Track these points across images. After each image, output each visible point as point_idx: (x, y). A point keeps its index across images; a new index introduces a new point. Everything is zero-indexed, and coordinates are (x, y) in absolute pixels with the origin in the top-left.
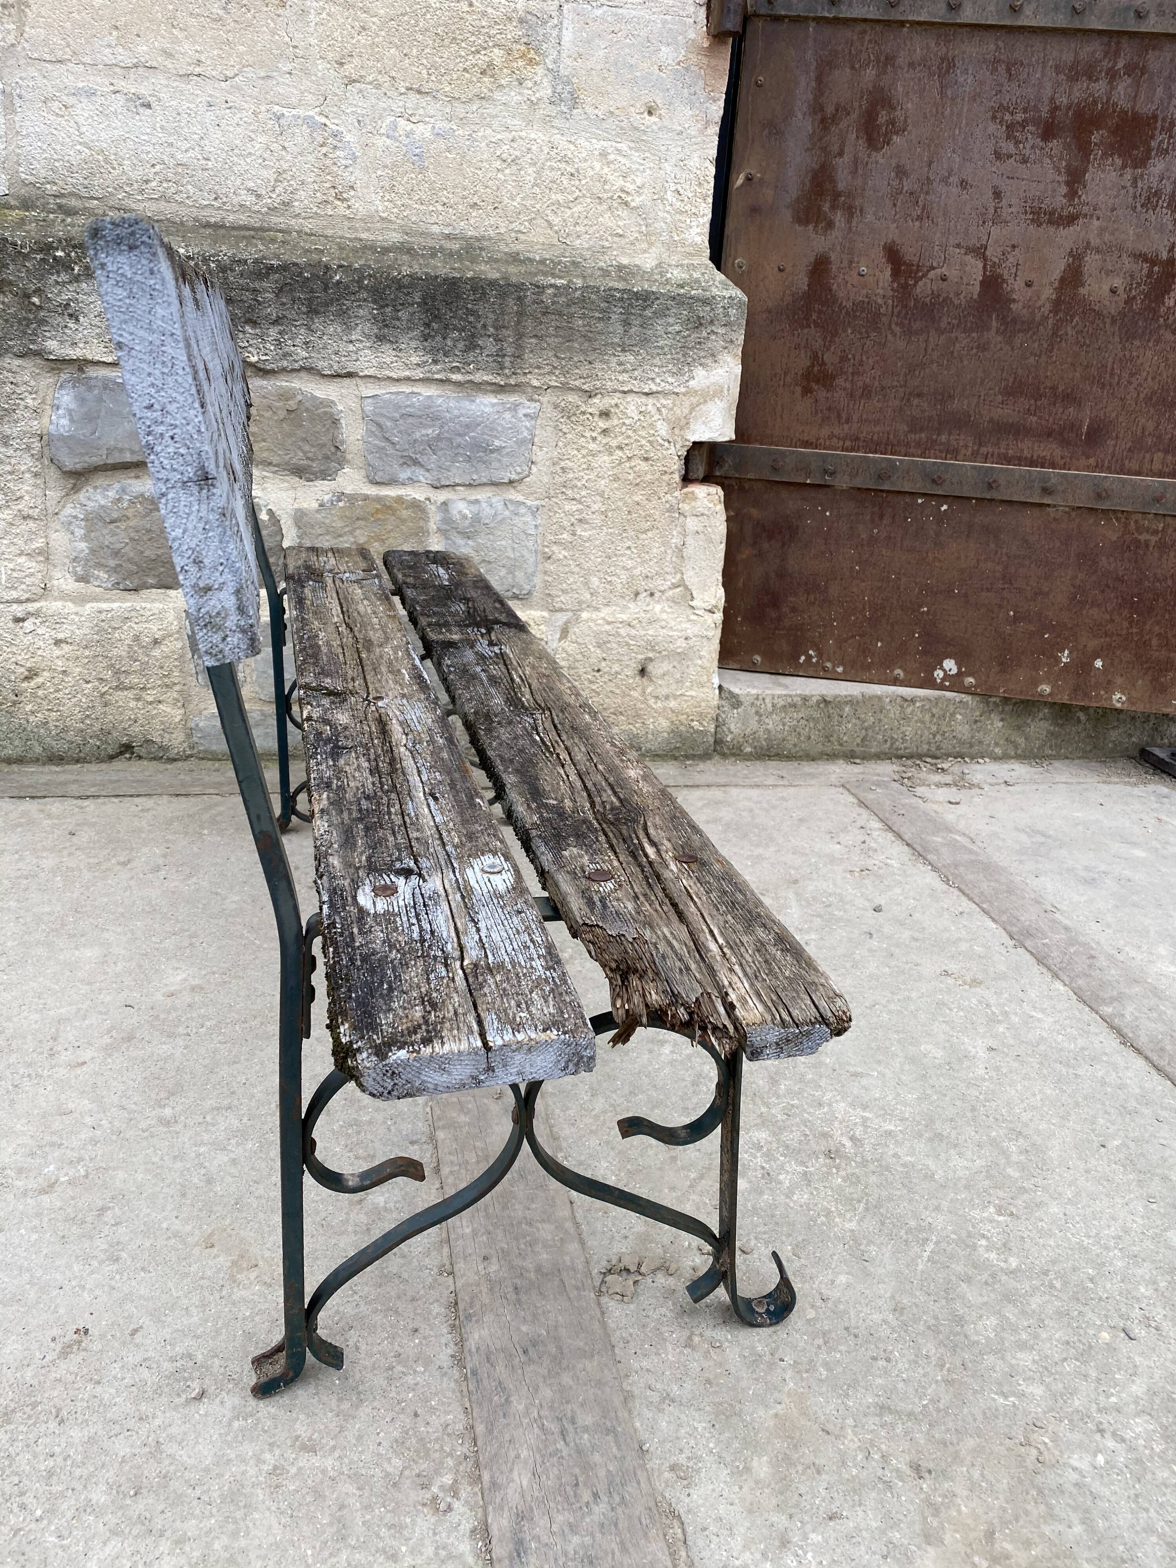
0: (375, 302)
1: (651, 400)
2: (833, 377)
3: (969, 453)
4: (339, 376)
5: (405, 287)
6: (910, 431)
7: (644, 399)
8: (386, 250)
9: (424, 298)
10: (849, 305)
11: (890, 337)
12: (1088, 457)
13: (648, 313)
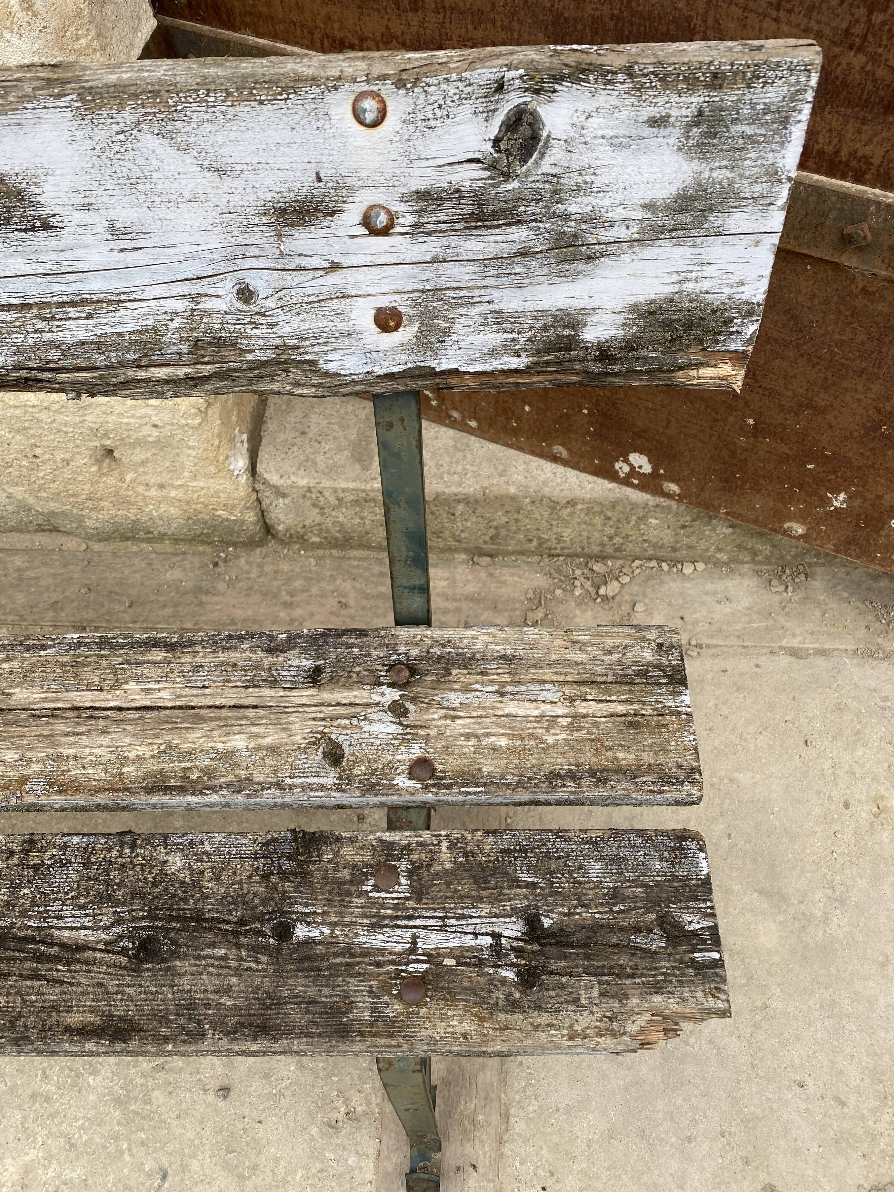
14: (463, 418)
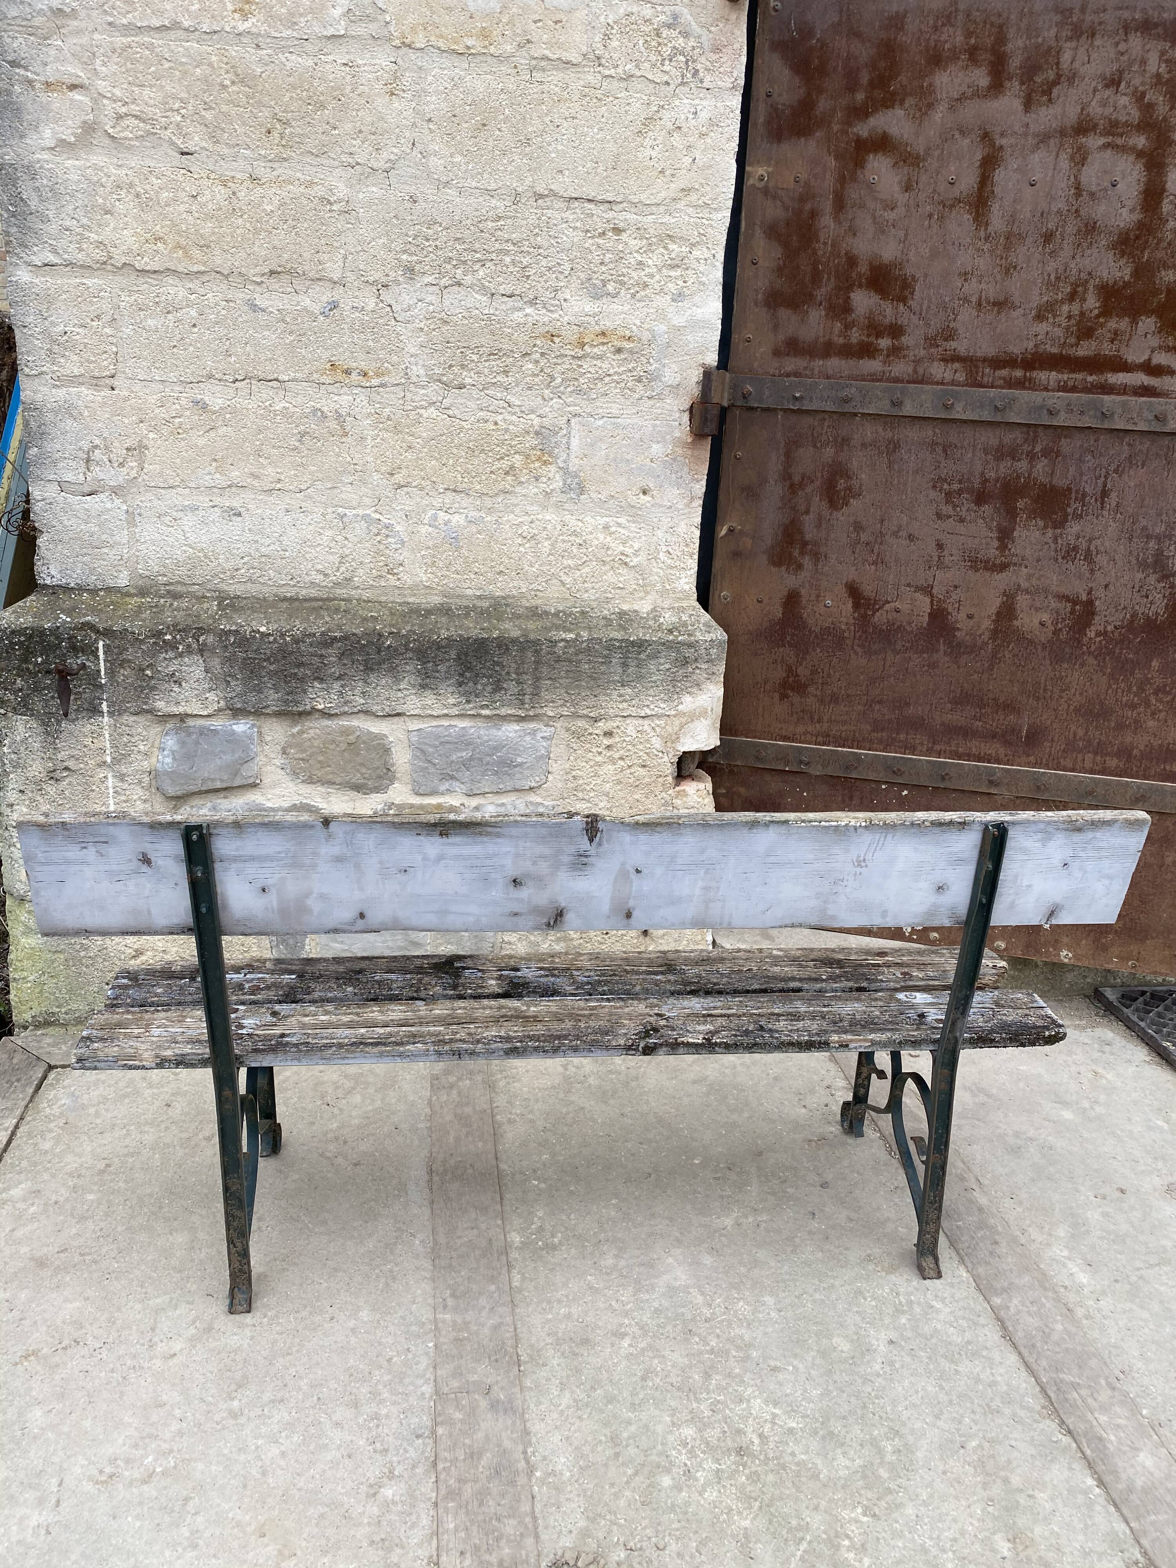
0: (419, 659)
1: (646, 722)
2: (806, 686)
3: (924, 749)
4: (390, 716)
5: (443, 647)
6: (873, 731)
7: (641, 721)
8: (429, 612)
9: (458, 655)
10: (817, 630)
11: (853, 656)
12: (1028, 756)
13: (642, 656)
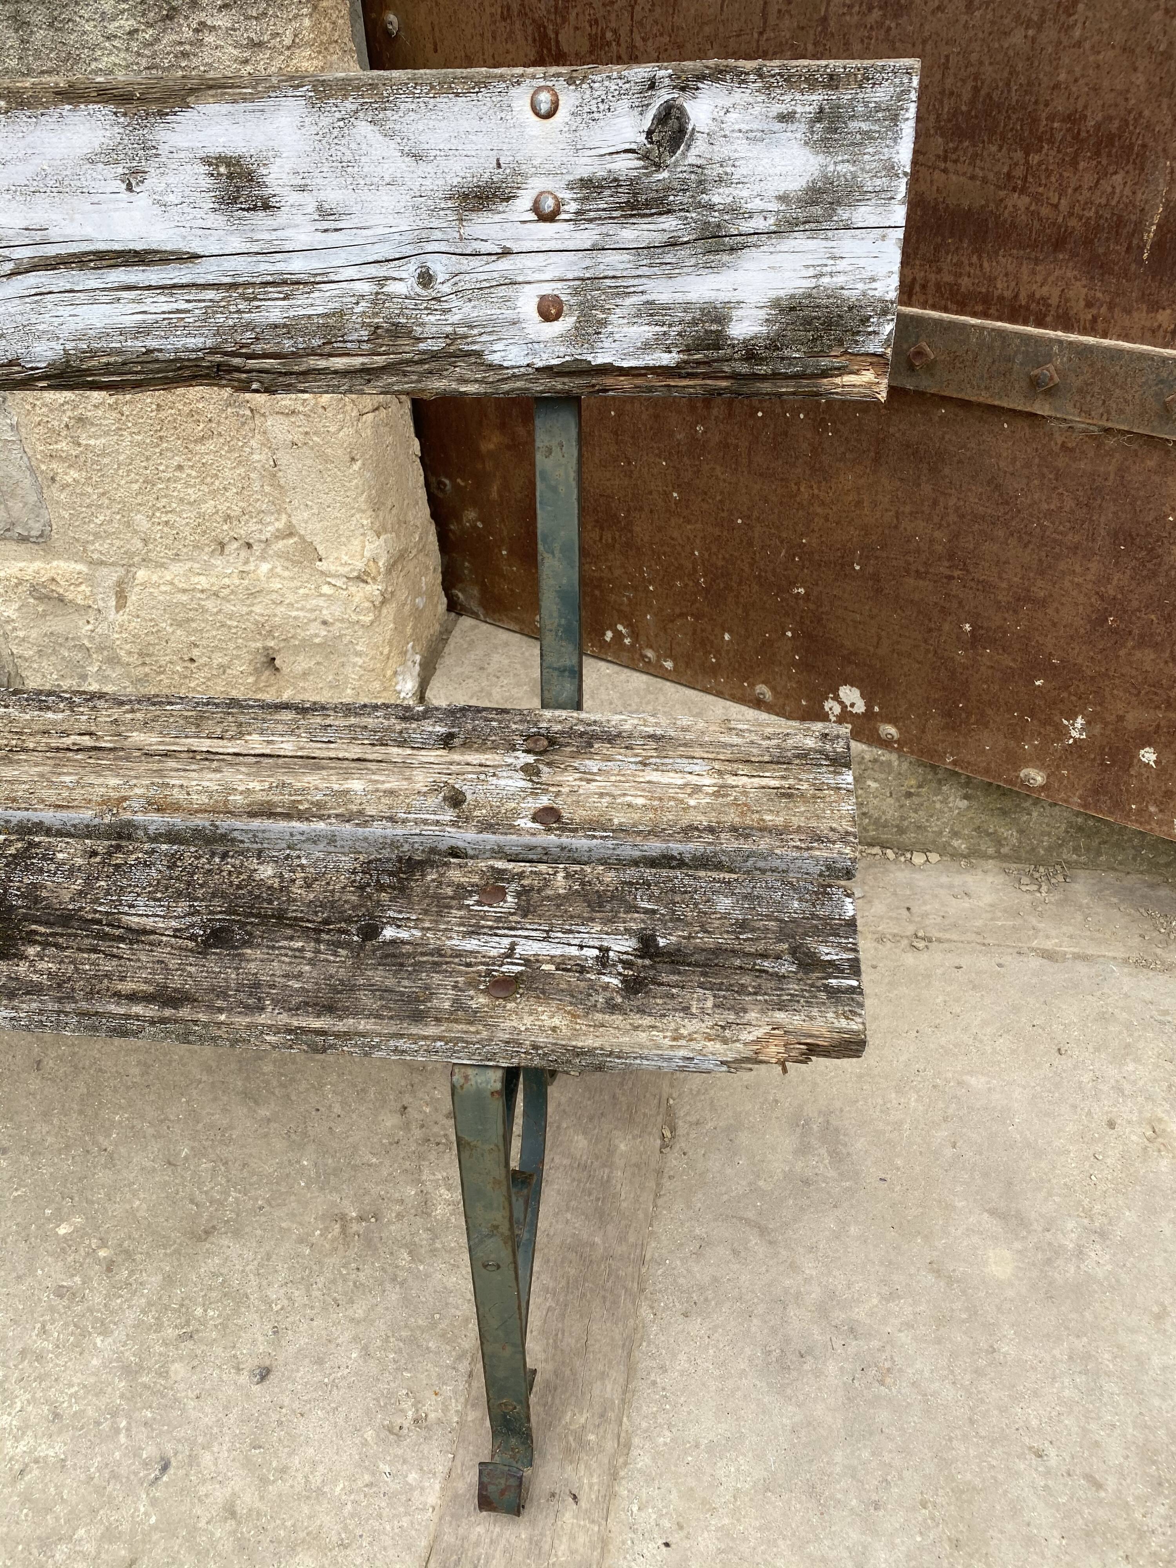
14: (659, 657)
